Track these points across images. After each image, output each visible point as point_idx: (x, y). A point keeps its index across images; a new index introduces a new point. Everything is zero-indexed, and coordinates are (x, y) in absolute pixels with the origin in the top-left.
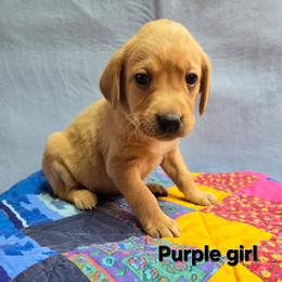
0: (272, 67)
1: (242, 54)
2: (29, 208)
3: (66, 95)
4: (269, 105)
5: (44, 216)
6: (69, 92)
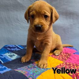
0: (71, 18)
1: (63, 14)
2: (3, 57)
3: (13, 25)
4: (71, 28)
5: (7, 60)
6: (14, 24)
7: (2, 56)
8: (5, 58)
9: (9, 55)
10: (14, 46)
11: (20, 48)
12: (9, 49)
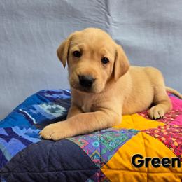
2: (35, 112)
7: (34, 109)
9: (48, 109)
12: (49, 96)
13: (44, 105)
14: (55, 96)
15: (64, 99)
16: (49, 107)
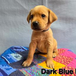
7: (9, 56)
8: (11, 59)
10: (19, 47)
11: (25, 49)
13: (13, 54)
14: (18, 50)
15: (22, 51)
16: (15, 55)
